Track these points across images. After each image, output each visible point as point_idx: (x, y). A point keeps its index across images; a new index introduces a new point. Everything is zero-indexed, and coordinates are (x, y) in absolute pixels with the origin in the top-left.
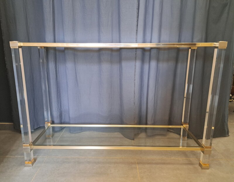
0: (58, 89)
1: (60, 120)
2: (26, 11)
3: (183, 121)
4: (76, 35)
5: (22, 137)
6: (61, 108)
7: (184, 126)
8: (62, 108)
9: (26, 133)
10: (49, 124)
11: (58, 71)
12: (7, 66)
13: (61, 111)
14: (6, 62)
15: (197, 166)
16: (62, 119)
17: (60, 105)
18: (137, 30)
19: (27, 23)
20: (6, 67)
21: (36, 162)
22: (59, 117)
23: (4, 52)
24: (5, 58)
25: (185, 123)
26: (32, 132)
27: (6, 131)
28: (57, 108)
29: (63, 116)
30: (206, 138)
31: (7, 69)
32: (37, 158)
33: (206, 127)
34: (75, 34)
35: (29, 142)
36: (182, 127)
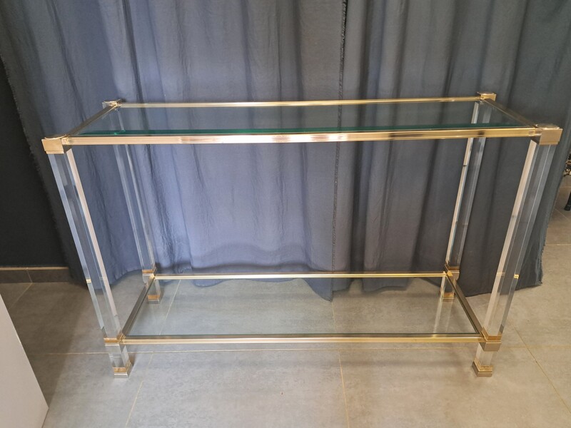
0: (159, 196)
1: (171, 260)
2: (55, 11)
3: (448, 259)
4: (189, 68)
5: (93, 299)
6: (170, 235)
7: (450, 273)
8: (172, 232)
9: (100, 291)
10: (152, 276)
11: (155, 154)
12: (31, 148)
13: (170, 239)
14: (28, 140)
15: (468, 369)
16: (174, 255)
17: (167, 229)
18: (343, 60)
19: (62, 41)
20: (30, 151)
21: (135, 365)
22: (167, 254)
23: (18, 115)
24: (22, 130)
25: (452, 264)
26: (111, 286)
27: (54, 283)
28: (161, 237)
29: (176, 249)
30: (498, 291)
31: (32, 155)
32: (135, 354)
33: (499, 274)
34: (186, 68)
35: (117, 331)
36: (444, 275)
